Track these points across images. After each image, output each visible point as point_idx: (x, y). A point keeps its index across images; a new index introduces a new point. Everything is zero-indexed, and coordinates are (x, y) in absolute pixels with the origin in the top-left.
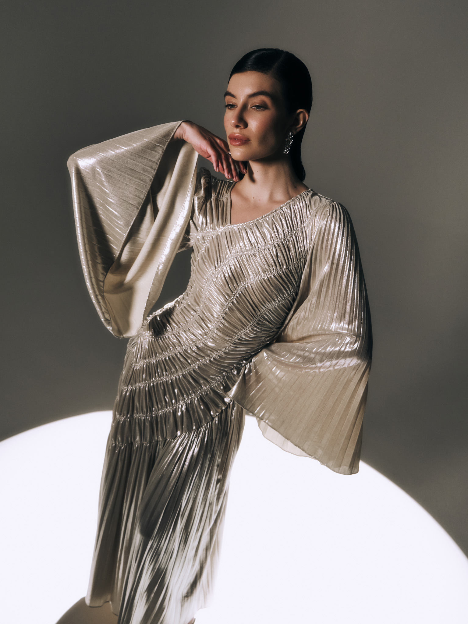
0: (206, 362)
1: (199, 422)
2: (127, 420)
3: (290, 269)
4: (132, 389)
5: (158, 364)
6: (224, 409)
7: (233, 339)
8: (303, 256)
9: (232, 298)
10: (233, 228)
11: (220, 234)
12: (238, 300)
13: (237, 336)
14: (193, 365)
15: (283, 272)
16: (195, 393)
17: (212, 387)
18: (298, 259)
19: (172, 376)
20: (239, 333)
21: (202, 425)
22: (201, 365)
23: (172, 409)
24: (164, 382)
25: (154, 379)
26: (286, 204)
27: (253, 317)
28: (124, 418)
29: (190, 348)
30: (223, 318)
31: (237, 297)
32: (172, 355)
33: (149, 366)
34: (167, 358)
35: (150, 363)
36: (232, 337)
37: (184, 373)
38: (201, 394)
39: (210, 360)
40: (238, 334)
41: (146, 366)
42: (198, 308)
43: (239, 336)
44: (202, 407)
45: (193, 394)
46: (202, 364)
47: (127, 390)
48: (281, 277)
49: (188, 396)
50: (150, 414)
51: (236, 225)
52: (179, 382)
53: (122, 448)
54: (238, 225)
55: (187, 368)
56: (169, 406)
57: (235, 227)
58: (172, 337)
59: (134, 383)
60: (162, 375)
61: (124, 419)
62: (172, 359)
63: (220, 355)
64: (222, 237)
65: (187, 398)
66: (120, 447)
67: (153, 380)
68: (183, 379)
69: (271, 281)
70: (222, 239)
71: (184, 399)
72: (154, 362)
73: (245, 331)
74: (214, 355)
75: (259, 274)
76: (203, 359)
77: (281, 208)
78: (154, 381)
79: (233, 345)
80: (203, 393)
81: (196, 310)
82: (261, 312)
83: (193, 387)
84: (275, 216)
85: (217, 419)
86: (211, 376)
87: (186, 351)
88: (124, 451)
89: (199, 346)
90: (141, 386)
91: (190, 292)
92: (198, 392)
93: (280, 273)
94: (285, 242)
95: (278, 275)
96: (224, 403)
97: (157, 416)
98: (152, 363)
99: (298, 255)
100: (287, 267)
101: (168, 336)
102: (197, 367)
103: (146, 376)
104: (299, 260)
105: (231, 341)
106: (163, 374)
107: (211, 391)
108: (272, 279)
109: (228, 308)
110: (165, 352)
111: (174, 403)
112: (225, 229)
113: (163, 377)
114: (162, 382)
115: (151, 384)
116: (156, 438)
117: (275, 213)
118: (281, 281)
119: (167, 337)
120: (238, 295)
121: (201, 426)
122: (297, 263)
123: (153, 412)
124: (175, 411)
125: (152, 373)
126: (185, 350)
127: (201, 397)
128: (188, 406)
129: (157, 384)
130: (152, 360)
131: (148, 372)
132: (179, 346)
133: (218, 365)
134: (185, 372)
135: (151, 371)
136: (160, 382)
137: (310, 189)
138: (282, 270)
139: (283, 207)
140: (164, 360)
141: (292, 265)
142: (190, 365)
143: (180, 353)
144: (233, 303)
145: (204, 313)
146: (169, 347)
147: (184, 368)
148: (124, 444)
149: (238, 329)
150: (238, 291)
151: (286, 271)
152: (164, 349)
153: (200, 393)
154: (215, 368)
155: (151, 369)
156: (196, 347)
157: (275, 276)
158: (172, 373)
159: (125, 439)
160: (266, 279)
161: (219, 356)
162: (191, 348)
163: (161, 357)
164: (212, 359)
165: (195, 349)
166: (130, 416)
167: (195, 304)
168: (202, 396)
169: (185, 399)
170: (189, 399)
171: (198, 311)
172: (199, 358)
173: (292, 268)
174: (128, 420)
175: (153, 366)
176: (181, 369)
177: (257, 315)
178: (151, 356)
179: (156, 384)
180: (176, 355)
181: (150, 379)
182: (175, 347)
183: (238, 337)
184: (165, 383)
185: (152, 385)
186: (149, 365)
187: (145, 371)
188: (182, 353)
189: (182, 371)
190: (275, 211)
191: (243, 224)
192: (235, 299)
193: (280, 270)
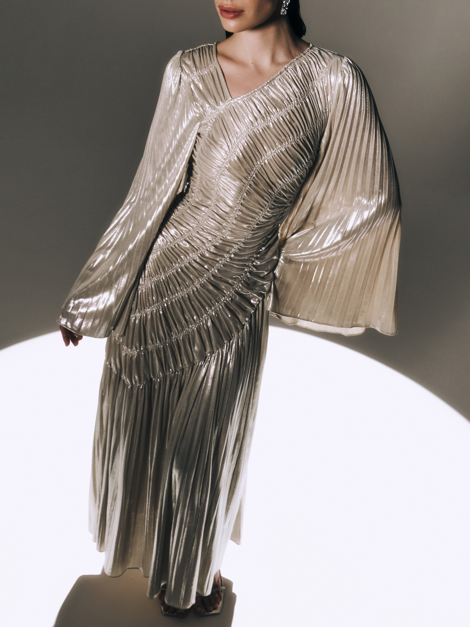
0: (227, 261)
1: (229, 332)
2: (141, 354)
3: (307, 134)
4: (141, 316)
5: (169, 280)
6: (253, 312)
7: (252, 226)
8: (319, 118)
9: (249, 181)
10: (236, 102)
11: (222, 112)
12: (255, 182)
13: (255, 221)
14: (211, 270)
15: (300, 140)
16: (218, 302)
17: (236, 290)
18: (314, 122)
19: (188, 290)
20: (257, 217)
21: (233, 335)
22: (220, 267)
23: (195, 327)
24: (179, 299)
25: (167, 299)
26: (290, 64)
27: (270, 196)
28: (137, 351)
29: (207, 250)
30: (242, 204)
31: (254, 178)
32: (184, 265)
33: (157, 285)
34: (180, 270)
35: (159, 281)
36: (251, 224)
37: (203, 282)
38: (225, 302)
39: (230, 258)
40: (257, 219)
41: (155, 285)
42: (209, 202)
43: (257, 220)
44: (230, 316)
45: (216, 304)
46: (222, 266)
47: (136, 318)
48: (299, 145)
49: (210, 307)
50: (169, 340)
51: (239, 98)
52: (197, 295)
53: (141, 387)
54: (242, 97)
55: (205, 275)
56: (192, 325)
57: (239, 100)
58: (183, 243)
59: (143, 309)
60: (176, 292)
61: (137, 354)
62: (185, 270)
63: (240, 247)
64: (226, 115)
65: (210, 311)
66: (139, 387)
67: (165, 299)
68: (201, 288)
69: (289, 152)
70: (227, 117)
71: (206, 312)
72: (164, 278)
73: (263, 213)
74: (233, 250)
75: (276, 147)
76: (223, 259)
77: (285, 69)
78: (167, 301)
79: (252, 232)
80: (228, 300)
81: (208, 206)
82: (278, 189)
83: (215, 296)
84: (281, 80)
85: (247, 325)
86: (234, 277)
87: (203, 255)
88: (143, 391)
89: (218, 244)
90: (153, 311)
91: (194, 188)
92: (221, 301)
93: (297, 141)
94: (299, 106)
95: (295, 143)
96: (252, 305)
97: (177, 340)
98: (162, 280)
99: (314, 118)
100: (303, 133)
101: (178, 244)
102: (216, 271)
103: (157, 298)
104: (315, 124)
105: (249, 228)
106: (177, 290)
107: (235, 294)
108: (289, 149)
109: (246, 193)
110: (175, 263)
111: (197, 320)
112: (227, 105)
113: (178, 294)
114: (178, 299)
115: (164, 305)
116: (181, 366)
117: (280, 76)
118: (299, 150)
119: (176, 245)
120: (254, 176)
121: (233, 337)
122: (313, 127)
123: (172, 336)
124: (199, 329)
125: (164, 292)
126: (200, 254)
127: (225, 305)
128: (213, 319)
129: (172, 303)
130: (161, 277)
131: (158, 292)
132: (194, 251)
133: (239, 260)
134: (203, 280)
135: (161, 290)
136: (175, 300)
137: (311, 45)
138: (299, 138)
139: (287, 68)
140: (176, 274)
141: (308, 130)
142: (208, 271)
143: (195, 261)
144: (250, 185)
145: (218, 206)
146: (180, 257)
147: (202, 277)
148: (142, 382)
149: (257, 213)
150: (254, 171)
151: (303, 138)
152: (174, 261)
153: (224, 300)
154: (237, 265)
155: (161, 288)
156: (213, 247)
157: (292, 146)
158: (187, 287)
159: (142, 375)
160: (283, 150)
161: (238, 249)
162: (209, 249)
163: (171, 271)
164: (232, 256)
165: (212, 249)
166: (144, 348)
167: (204, 198)
168: (227, 303)
169: (208, 312)
170: (213, 311)
171: (210, 206)
172: (218, 259)
173: (309, 133)
174: (143, 353)
175: (163, 284)
176: (197, 278)
177: (274, 192)
178: (159, 273)
179: (170, 303)
180: (189, 263)
181: (162, 299)
182: (188, 254)
183: (257, 222)
184: (181, 299)
185: (166, 305)
186: (158, 283)
187: (154, 293)
188: (198, 260)
189: (199, 280)
190: (281, 73)
191: (247, 94)
192: (252, 180)
193: (297, 138)
